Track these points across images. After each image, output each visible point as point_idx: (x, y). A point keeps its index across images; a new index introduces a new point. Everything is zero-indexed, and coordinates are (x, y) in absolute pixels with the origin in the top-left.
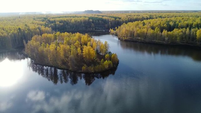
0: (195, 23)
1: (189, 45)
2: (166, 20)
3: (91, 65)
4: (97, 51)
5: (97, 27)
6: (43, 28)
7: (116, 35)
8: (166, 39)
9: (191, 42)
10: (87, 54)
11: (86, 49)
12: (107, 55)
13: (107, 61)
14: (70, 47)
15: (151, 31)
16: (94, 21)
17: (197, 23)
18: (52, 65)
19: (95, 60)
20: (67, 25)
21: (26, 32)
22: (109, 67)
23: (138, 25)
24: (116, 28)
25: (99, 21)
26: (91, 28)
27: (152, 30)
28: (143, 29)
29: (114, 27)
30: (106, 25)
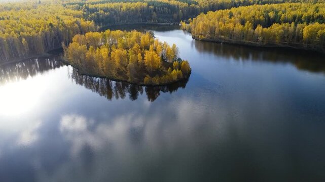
0: (305, 14)
1: (292, 47)
2: (266, 8)
3: (155, 76)
4: (162, 56)
5: (160, 18)
6: (83, 22)
7: (190, 31)
8: (260, 38)
9: (295, 43)
10: (150, 61)
11: (149, 55)
12: (175, 63)
13: (175, 70)
14: (128, 52)
15: (239, 27)
16: (157, 8)
17: (308, 14)
18: (105, 75)
19: (160, 69)
20: (115, 16)
21: (61, 29)
22: (178, 78)
23: (222, 16)
24: (190, 19)
25: (163, 9)
26: (152, 21)
27: (240, 25)
28: (228, 23)
29: (187, 19)
30: (175, 15)
